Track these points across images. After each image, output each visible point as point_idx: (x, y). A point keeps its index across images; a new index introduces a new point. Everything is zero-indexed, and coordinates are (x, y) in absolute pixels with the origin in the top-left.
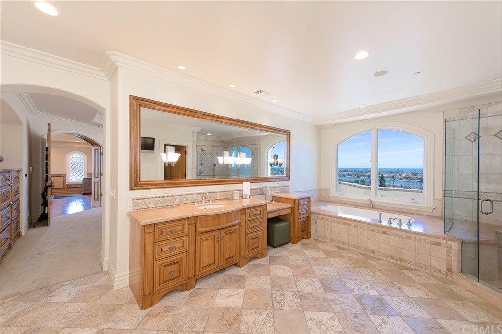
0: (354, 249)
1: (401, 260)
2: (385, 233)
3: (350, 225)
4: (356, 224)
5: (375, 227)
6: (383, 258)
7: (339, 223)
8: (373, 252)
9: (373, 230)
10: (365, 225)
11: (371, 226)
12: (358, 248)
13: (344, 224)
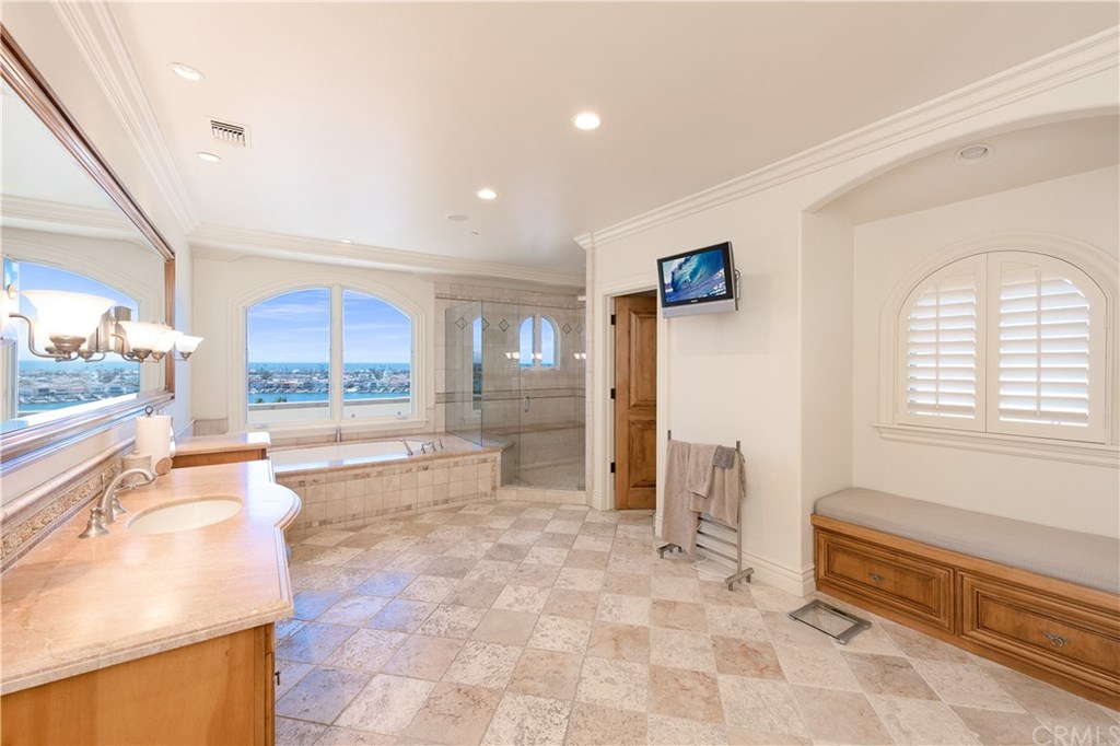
0: (375, 519)
1: (446, 501)
2: (426, 469)
3: (368, 476)
4: (380, 469)
5: (411, 465)
6: (424, 510)
7: (345, 479)
8: (409, 508)
9: (410, 471)
10: (397, 466)
11: (404, 466)
12: (385, 512)
13: (356, 477)
